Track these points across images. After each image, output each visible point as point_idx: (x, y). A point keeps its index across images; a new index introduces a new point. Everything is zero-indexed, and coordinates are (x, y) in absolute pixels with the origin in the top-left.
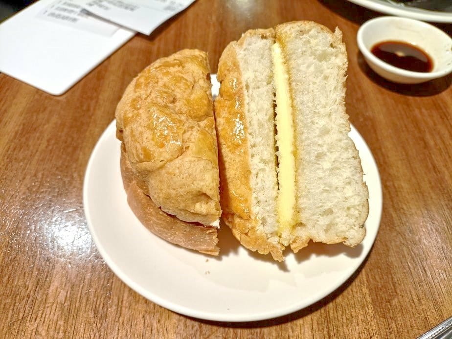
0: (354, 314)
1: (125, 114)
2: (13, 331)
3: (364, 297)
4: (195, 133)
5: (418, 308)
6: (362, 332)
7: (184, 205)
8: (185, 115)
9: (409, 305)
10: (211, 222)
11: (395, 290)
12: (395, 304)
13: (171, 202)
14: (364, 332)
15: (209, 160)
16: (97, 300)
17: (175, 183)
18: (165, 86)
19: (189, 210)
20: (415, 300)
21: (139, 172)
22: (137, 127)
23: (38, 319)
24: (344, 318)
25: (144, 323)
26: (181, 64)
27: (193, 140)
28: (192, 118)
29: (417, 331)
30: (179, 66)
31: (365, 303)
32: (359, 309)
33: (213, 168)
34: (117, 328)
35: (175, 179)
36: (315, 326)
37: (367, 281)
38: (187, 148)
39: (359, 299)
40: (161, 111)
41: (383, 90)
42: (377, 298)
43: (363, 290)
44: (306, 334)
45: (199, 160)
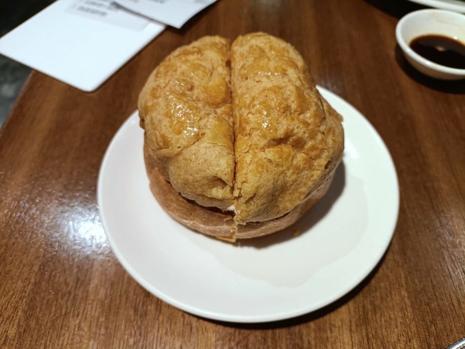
0: (392, 316)
1: (146, 103)
2: (57, 326)
3: (403, 299)
4: (211, 120)
5: (458, 312)
6: (401, 335)
7: (201, 190)
8: (203, 102)
9: (448, 309)
10: (228, 206)
11: (435, 293)
12: (435, 308)
13: (189, 188)
14: (403, 335)
15: (224, 146)
16: (137, 298)
17: (192, 169)
18: (183, 74)
19: (206, 195)
20: (456, 304)
21: (160, 159)
22: (157, 115)
23: (80, 315)
24: (383, 320)
25: (184, 321)
26: (199, 51)
27: (209, 127)
28: (209, 105)
29: (457, 335)
30: (198, 53)
31: (404, 306)
32: (397, 311)
33: (228, 154)
34: (157, 326)
35: (191, 165)
36: (354, 328)
37: (406, 284)
38: (203, 134)
39: (398, 302)
40: (178, 99)
41: (423, 87)
42: (416, 302)
43: (402, 292)
44: (344, 335)
45: (214, 146)
